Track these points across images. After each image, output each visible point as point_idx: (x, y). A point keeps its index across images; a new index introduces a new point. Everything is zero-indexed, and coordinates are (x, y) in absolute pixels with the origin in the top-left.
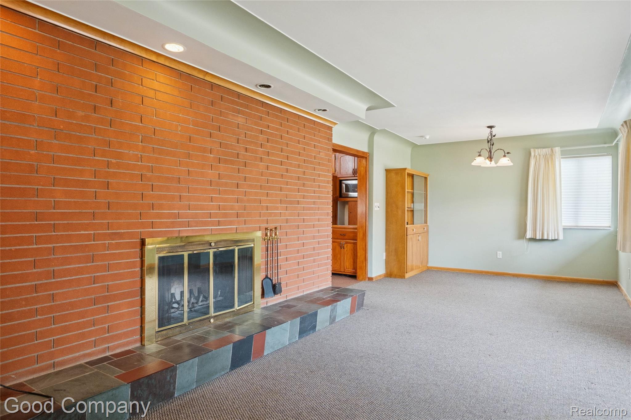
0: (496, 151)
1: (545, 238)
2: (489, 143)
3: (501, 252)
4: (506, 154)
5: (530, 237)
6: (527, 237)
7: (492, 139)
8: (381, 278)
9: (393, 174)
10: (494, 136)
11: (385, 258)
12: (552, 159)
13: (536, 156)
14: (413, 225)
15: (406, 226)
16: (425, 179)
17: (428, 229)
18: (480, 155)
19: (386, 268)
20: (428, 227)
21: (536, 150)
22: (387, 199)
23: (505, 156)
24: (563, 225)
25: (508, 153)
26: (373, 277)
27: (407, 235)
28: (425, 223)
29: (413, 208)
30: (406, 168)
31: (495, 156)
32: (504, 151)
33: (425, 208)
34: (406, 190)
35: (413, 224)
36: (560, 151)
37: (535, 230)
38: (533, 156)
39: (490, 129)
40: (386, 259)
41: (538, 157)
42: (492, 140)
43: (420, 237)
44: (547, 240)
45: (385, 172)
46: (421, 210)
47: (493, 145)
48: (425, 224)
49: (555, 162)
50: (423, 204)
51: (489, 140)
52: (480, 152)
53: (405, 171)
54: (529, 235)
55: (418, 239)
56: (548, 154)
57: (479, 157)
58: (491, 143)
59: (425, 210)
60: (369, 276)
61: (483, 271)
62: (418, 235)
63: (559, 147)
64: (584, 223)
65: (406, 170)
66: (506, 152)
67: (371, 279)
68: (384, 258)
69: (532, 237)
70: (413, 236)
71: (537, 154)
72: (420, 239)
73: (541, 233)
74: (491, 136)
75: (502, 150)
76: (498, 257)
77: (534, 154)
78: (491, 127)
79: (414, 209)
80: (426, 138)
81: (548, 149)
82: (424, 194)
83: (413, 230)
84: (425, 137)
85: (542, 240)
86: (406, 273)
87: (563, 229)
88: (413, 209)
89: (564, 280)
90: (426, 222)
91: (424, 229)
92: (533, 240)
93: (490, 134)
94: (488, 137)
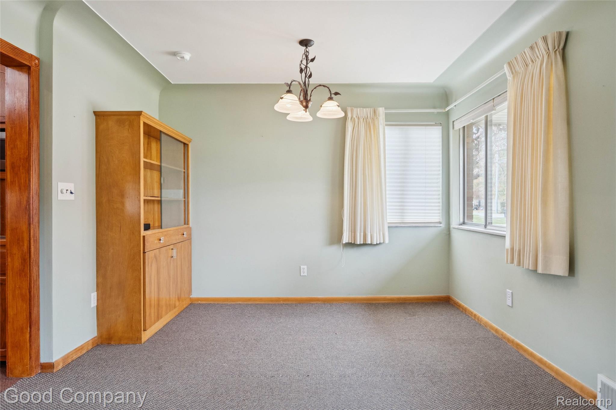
0: (315, 88)
1: (369, 242)
2: (303, 74)
3: (305, 267)
4: (333, 96)
5: (347, 242)
6: (344, 242)
7: (308, 65)
8: (85, 352)
9: (111, 123)
10: (312, 60)
11: (96, 304)
12: (374, 125)
13: (354, 118)
14: (160, 230)
15: (143, 233)
16: (184, 147)
17: (190, 235)
18: (289, 91)
19: (99, 325)
20: (191, 231)
21: (355, 110)
22: (98, 176)
23: (331, 99)
24: (388, 221)
25: (336, 94)
26: (54, 361)
27: (144, 253)
28: (185, 224)
29: (161, 197)
30: (142, 112)
31: (314, 98)
32: (329, 90)
33: (185, 198)
34: (142, 159)
35: (161, 228)
36: (384, 113)
37: (353, 231)
38: (350, 119)
39: (305, 48)
40: (97, 306)
41: (356, 120)
42: (308, 69)
43: (175, 251)
44: (371, 245)
45: (95, 117)
46: (178, 201)
47: (310, 76)
48: (186, 226)
49: (379, 128)
50: (182, 191)
51: (303, 67)
52: (290, 85)
53: (139, 118)
54: (346, 239)
55: (170, 255)
56: (369, 117)
57: (288, 94)
58: (306, 74)
59: (185, 201)
60: (43, 359)
61: (279, 298)
62: (171, 247)
63: (384, 108)
64: (412, 218)
65: (141, 117)
66: (333, 92)
67: (48, 367)
68: (94, 303)
69: (350, 242)
70: (160, 251)
71: (355, 117)
72: (175, 255)
73: (362, 234)
74: (307, 60)
75: (326, 88)
76: (302, 274)
77: (351, 116)
78: (305, 43)
79: (163, 199)
80: (183, 58)
81: (370, 109)
82: (183, 173)
83: (160, 240)
84: (182, 55)
85: (365, 245)
86: (144, 330)
87: (388, 227)
88: (159, 199)
89: (389, 301)
90: (186, 222)
91: (183, 234)
92: (351, 245)
93: (304, 56)
94: (301, 61)
